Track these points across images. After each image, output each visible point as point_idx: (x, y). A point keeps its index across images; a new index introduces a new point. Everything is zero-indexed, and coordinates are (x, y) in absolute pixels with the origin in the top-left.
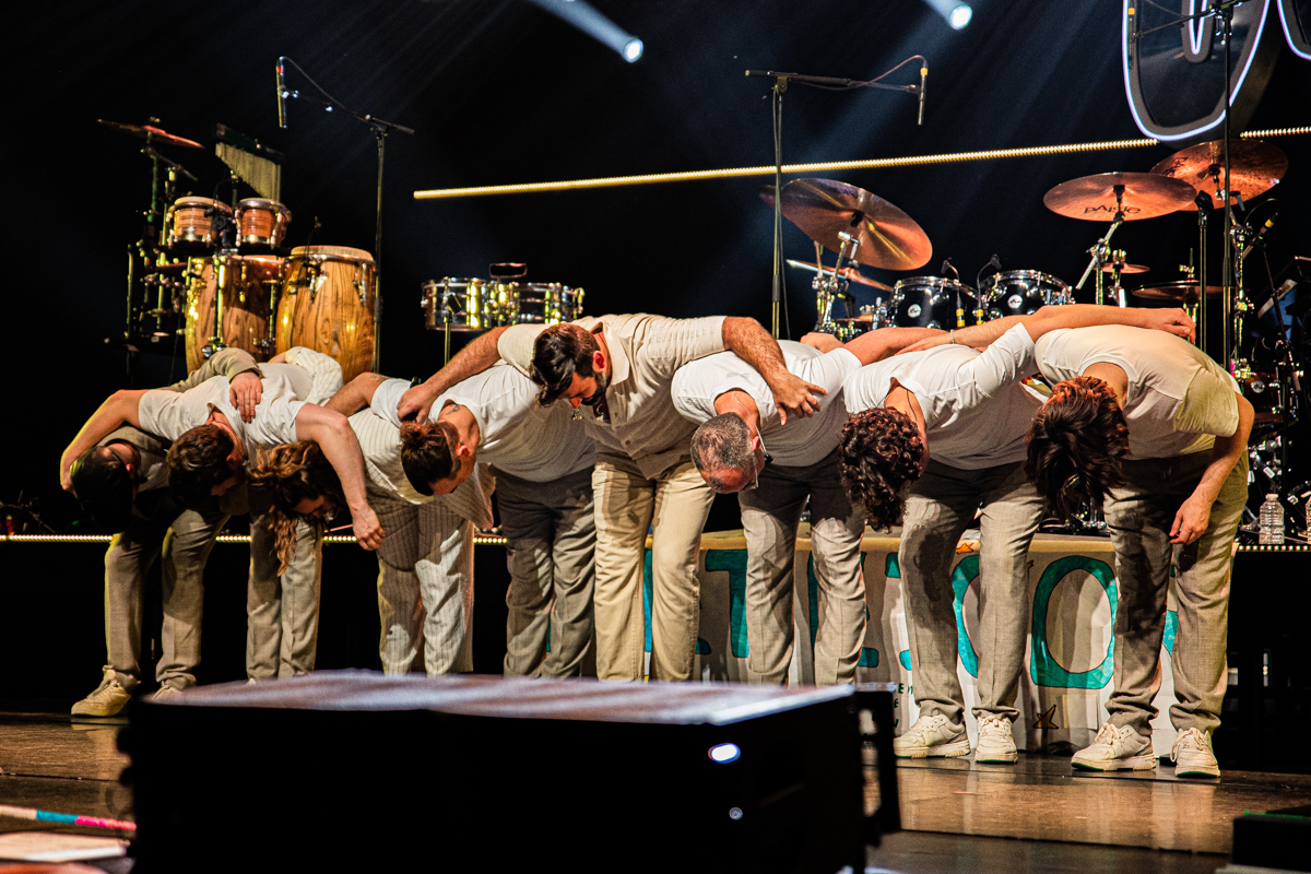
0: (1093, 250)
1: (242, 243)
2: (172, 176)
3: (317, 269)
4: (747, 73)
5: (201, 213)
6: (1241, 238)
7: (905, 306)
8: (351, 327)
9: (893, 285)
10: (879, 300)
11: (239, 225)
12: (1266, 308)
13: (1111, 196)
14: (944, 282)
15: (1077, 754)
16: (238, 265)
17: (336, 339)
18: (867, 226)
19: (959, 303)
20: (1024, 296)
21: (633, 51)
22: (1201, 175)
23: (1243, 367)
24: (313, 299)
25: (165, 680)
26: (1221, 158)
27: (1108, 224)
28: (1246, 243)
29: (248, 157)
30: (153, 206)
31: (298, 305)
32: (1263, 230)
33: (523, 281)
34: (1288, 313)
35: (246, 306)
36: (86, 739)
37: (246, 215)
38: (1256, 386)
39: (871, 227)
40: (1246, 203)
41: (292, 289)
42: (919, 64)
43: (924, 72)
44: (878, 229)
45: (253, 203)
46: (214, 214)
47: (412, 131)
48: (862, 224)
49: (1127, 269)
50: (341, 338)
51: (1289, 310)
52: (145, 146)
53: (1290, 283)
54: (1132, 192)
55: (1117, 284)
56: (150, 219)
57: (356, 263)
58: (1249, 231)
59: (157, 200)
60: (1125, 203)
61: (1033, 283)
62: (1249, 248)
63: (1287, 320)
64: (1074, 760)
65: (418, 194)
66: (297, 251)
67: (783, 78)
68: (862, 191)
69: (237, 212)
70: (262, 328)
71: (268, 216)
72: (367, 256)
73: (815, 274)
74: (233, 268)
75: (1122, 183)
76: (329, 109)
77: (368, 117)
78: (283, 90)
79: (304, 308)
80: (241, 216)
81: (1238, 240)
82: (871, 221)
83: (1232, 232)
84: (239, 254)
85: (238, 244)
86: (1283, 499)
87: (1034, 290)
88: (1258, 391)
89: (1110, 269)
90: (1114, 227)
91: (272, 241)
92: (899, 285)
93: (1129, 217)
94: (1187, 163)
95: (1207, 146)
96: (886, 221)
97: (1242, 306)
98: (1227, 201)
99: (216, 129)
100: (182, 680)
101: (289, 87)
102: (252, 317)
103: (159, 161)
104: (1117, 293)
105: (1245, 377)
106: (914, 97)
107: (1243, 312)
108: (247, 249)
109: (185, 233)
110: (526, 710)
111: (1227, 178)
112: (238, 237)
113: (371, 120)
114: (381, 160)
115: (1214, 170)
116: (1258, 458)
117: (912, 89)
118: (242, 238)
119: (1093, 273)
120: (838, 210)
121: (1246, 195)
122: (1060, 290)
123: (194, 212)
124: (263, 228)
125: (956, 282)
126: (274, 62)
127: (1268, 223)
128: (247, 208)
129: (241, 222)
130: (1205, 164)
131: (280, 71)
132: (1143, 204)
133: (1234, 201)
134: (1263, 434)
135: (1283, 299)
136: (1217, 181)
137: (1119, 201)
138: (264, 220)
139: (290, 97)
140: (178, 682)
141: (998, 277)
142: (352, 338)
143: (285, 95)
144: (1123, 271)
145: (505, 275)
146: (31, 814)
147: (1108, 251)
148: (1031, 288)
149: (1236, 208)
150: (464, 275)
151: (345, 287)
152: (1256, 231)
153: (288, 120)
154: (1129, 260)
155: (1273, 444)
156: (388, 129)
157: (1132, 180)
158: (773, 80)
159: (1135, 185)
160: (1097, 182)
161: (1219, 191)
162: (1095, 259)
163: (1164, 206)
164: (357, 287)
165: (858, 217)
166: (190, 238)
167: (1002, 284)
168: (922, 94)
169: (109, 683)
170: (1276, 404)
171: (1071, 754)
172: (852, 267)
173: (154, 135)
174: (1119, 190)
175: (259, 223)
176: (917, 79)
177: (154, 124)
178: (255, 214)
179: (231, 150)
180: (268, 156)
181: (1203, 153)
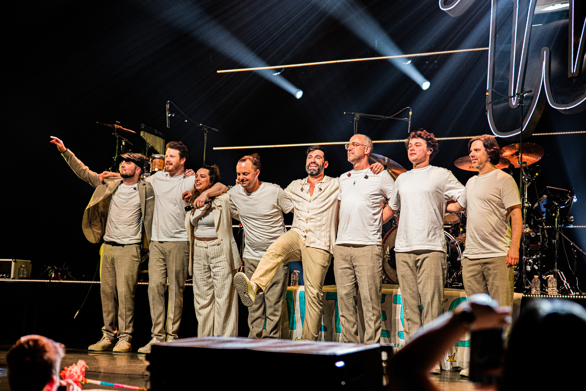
1: (152, 171)
2: (123, 143)
4: (345, 113)
6: (527, 180)
11: (151, 165)
12: (536, 205)
15: (462, 371)
21: (299, 94)
22: (512, 155)
23: (527, 228)
25: (120, 337)
26: (519, 149)
28: (528, 181)
29: (153, 136)
30: (116, 155)
32: (535, 177)
34: (544, 207)
36: (95, 359)
37: (154, 161)
38: (532, 234)
40: (528, 166)
42: (409, 110)
43: (411, 113)
44: (393, 172)
45: (157, 156)
47: (217, 130)
51: (545, 206)
52: (114, 132)
53: (545, 196)
56: (115, 160)
58: (529, 177)
59: (118, 153)
62: (530, 183)
63: (544, 209)
64: (461, 373)
65: (214, 148)
67: (358, 115)
68: (386, 158)
69: (150, 159)
76: (186, 121)
77: (201, 124)
78: (169, 114)
80: (152, 161)
81: (525, 180)
82: (390, 169)
83: (523, 177)
85: (150, 171)
86: (540, 278)
88: (533, 236)
94: (507, 151)
95: (515, 145)
96: (395, 169)
97: (526, 205)
98: (521, 166)
99: (141, 126)
100: (127, 337)
101: (171, 112)
103: (119, 138)
105: (527, 231)
106: (407, 123)
107: (527, 207)
110: (278, 350)
111: (521, 157)
112: (151, 169)
113: (202, 126)
114: (205, 141)
115: (517, 154)
116: (532, 262)
117: (406, 120)
118: (152, 169)
121: (529, 163)
124: (160, 166)
126: (166, 103)
127: (537, 174)
128: (154, 158)
129: (152, 163)
130: (514, 151)
131: (168, 106)
133: (524, 165)
134: (535, 252)
135: (542, 202)
136: (518, 158)
138: (161, 163)
140: (126, 338)
143: (170, 115)
146: (98, 383)
149: (525, 168)
152: (532, 177)
153: (171, 125)
155: (538, 256)
156: (209, 129)
158: (354, 116)
161: (519, 162)
168: (410, 122)
169: (104, 338)
170: (539, 241)
171: (460, 371)
173: (118, 128)
175: (159, 164)
176: (408, 116)
177: (118, 124)
178: (157, 160)
179: (146, 134)
180: (159, 136)
181: (513, 148)
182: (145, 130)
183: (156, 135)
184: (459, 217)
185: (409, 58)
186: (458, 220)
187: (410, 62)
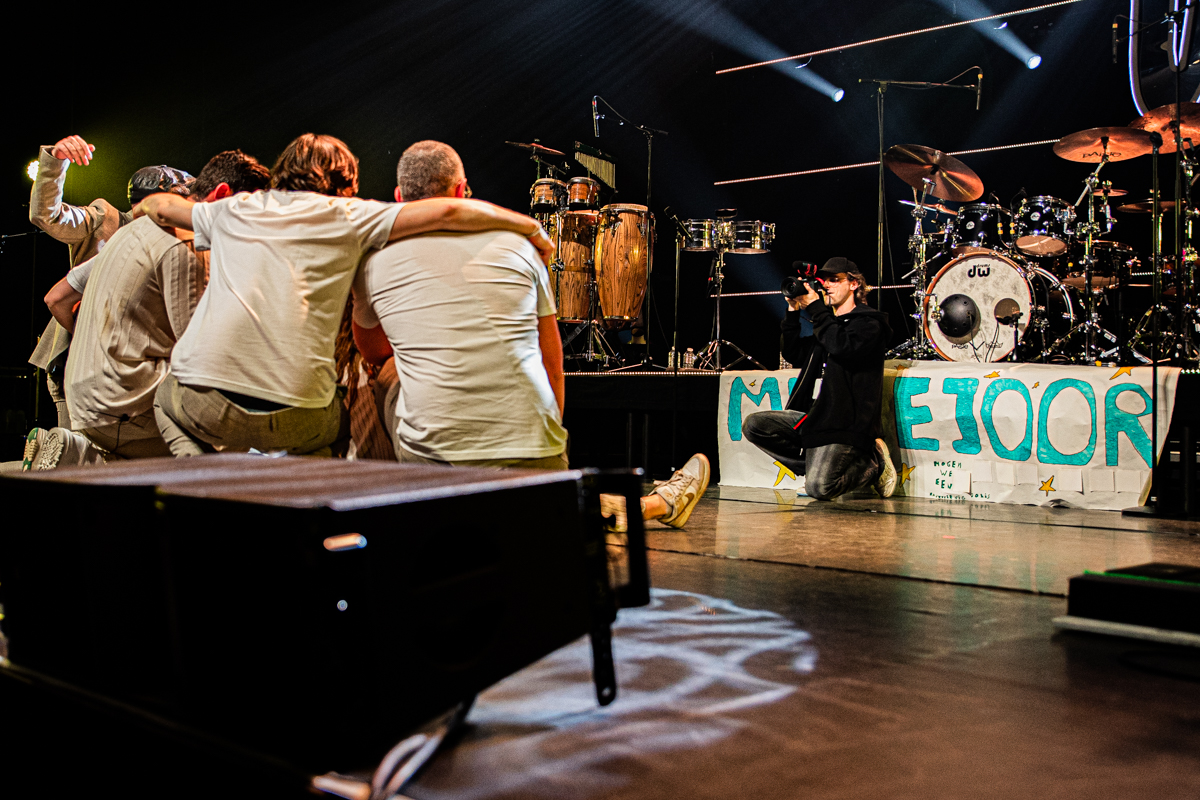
0: (1087, 180)
1: (571, 203)
2: (550, 172)
3: (616, 216)
5: (548, 187)
6: (1191, 169)
7: (964, 222)
8: (636, 251)
9: (957, 210)
10: (949, 220)
11: (569, 193)
13: (1099, 145)
14: (989, 207)
16: (573, 217)
17: (627, 258)
18: (941, 174)
19: (999, 219)
20: (1041, 213)
21: (838, 96)
22: (1164, 129)
23: (1192, 253)
24: (613, 234)
26: (1178, 116)
27: (1097, 164)
29: (594, 159)
31: (605, 239)
33: (736, 221)
35: (579, 241)
37: (573, 187)
39: (944, 175)
40: (1196, 147)
41: (602, 229)
42: (977, 72)
43: (980, 76)
44: (949, 176)
45: (576, 180)
46: (554, 187)
48: (937, 173)
49: (1113, 193)
50: (629, 257)
52: (533, 155)
54: (1114, 142)
55: (1105, 203)
57: (639, 214)
58: (1195, 162)
60: (1108, 151)
61: (1047, 204)
65: (716, 183)
66: (606, 207)
67: (884, 83)
68: (938, 151)
69: (568, 185)
70: (588, 253)
71: (586, 187)
72: (645, 208)
73: (914, 207)
74: (567, 219)
75: (1107, 135)
76: (622, 124)
77: (642, 127)
78: (596, 115)
79: (608, 240)
80: (570, 187)
81: (1189, 170)
82: (944, 171)
83: (1184, 163)
84: (570, 210)
85: (569, 204)
87: (1048, 208)
89: (1100, 194)
90: (1101, 165)
91: (587, 201)
92: (962, 210)
93: (1111, 159)
94: (1153, 120)
95: (1168, 108)
96: (954, 170)
97: (1190, 212)
98: (1180, 147)
99: (576, 145)
101: (600, 113)
102: (582, 247)
103: (541, 164)
104: (1105, 209)
106: (973, 93)
107: (1191, 216)
108: (574, 207)
109: (540, 200)
112: (569, 200)
113: (644, 128)
115: (1173, 125)
117: (972, 88)
118: (571, 201)
119: (1087, 196)
120: (923, 164)
121: (1195, 140)
122: (1066, 208)
123: (546, 187)
124: (582, 194)
125: (998, 206)
126: (592, 99)
128: (573, 183)
129: (570, 191)
130: (1167, 120)
131: (595, 104)
132: (1123, 150)
133: (1186, 145)
136: (1175, 132)
137: (1105, 148)
138: (583, 189)
139: (600, 119)
141: (1024, 201)
142: (637, 257)
143: (598, 117)
144: (1110, 195)
145: (725, 216)
147: (1097, 181)
148: (1046, 207)
149: (1187, 150)
150: (702, 218)
151: (631, 227)
153: (599, 131)
154: (1113, 187)
157: (1115, 133)
159: (1115, 137)
160: (1089, 135)
162: (1088, 186)
163: (1138, 151)
164: (639, 227)
165: (936, 168)
166: (543, 202)
167: (1026, 206)
168: (979, 91)
172: (940, 203)
173: (538, 149)
174: (1105, 141)
175: (580, 191)
176: (975, 81)
177: (536, 143)
178: (577, 186)
179: (584, 156)
180: (607, 159)
181: (1165, 113)
182: (582, 151)
183: (601, 158)
184: (1066, 242)
185: (1003, 20)
186: (1063, 250)
187: (1005, 25)
